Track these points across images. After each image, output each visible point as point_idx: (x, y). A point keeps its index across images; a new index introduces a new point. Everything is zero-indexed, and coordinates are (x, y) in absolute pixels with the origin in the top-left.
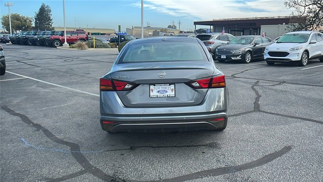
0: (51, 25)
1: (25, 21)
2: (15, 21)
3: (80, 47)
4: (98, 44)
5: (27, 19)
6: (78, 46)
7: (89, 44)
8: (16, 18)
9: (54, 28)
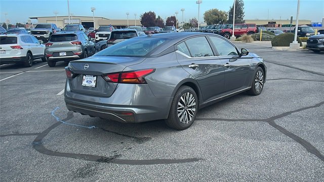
0: (242, 19)
1: (222, 15)
2: (214, 16)
3: (246, 39)
4: (264, 36)
5: (224, 13)
6: (243, 39)
7: (255, 37)
8: (215, 12)
9: (244, 21)
